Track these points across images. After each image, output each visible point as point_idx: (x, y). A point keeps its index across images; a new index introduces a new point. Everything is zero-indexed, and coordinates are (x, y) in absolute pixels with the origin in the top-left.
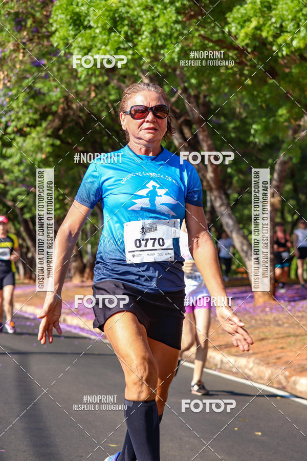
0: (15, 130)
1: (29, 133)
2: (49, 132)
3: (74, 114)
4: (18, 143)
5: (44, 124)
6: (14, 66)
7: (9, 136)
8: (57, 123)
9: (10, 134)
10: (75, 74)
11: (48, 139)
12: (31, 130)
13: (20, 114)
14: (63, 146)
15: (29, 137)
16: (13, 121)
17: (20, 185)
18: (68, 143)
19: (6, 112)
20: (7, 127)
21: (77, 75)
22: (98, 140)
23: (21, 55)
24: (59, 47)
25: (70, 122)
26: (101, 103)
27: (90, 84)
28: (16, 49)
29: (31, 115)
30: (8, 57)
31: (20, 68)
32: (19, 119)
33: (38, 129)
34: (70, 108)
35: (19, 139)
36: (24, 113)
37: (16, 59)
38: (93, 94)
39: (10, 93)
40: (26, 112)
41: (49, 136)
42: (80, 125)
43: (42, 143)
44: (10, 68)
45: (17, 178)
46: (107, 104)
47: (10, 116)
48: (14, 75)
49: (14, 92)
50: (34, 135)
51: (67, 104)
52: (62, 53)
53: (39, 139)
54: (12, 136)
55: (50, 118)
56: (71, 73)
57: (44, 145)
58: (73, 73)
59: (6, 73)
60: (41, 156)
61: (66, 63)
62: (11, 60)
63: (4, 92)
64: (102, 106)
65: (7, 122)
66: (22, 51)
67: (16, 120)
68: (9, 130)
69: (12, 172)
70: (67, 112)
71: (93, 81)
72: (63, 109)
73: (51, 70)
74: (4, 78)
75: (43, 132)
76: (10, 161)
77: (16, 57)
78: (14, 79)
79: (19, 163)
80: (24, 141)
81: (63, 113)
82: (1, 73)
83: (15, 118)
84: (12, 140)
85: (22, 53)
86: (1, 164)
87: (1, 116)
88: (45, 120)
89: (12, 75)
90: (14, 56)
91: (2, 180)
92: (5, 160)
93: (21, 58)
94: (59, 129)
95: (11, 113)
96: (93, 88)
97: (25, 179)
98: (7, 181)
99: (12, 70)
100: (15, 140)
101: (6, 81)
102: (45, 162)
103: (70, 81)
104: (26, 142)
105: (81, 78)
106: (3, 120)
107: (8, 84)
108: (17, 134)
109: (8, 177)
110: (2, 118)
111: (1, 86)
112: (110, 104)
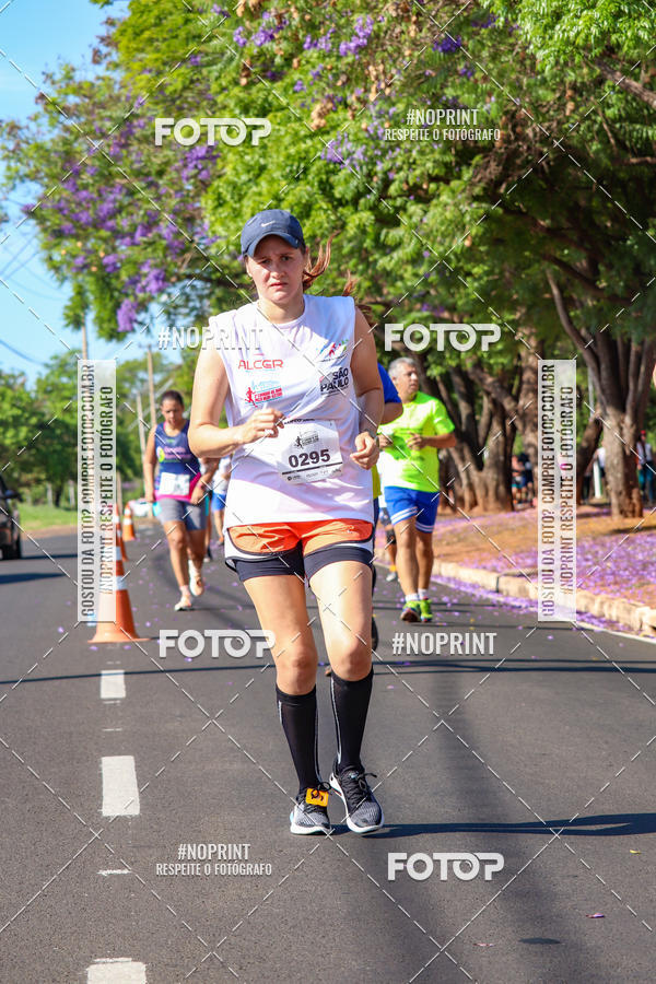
0: (405, 187)
1: (436, 195)
2: (477, 190)
3: (529, 148)
4: (410, 217)
5: (467, 174)
6: (399, 51)
7: (391, 202)
8: (494, 169)
9: (395, 198)
10: (528, 62)
11: (475, 205)
12: (438, 188)
13: (414, 154)
14: (509, 218)
15: (435, 202)
16: (400, 169)
17: (418, 306)
18: (519, 212)
19: (384, 153)
20: (387, 183)
21: (533, 65)
22: (583, 203)
23: (413, 28)
24: (493, 9)
25: (522, 167)
26: (587, 122)
27: (562, 82)
28: (403, 17)
29: (437, 156)
30: (386, 32)
31: (410, 55)
32: (412, 165)
33: (454, 184)
34: (520, 137)
35: (415, 209)
36: (422, 153)
37: (404, 37)
38: (570, 106)
39: (392, 111)
40: (428, 150)
41: (476, 198)
42: (543, 172)
43: (463, 215)
44: (390, 55)
45: (411, 290)
46: (601, 125)
47: (394, 159)
48: (399, 72)
49: (400, 107)
50: (444, 198)
51: (513, 130)
52: (500, 22)
53: (456, 205)
54: (399, 202)
55: (477, 159)
56: (522, 62)
57: (467, 218)
58: (527, 63)
59: (381, 68)
60: (460, 243)
61: (512, 40)
62: (391, 39)
63: (377, 108)
64: (589, 129)
65: (385, 173)
66: (414, 18)
67: (405, 167)
68: (393, 190)
69: (402, 278)
70: (513, 146)
71: (571, 76)
72: (506, 140)
73: (477, 57)
74: (377, 78)
75: (463, 191)
76: (395, 255)
77: (403, 32)
78: (398, 79)
79: (416, 260)
80: (425, 212)
81: (506, 148)
82: (371, 68)
83: (404, 163)
84: (397, 209)
85: (415, 23)
86: (376, 261)
87: (372, 161)
88: (469, 165)
89: (394, 71)
90: (398, 30)
91: (381, 295)
92: (385, 254)
93: (412, 34)
94: (498, 184)
95: (395, 153)
96: (569, 93)
97: (428, 293)
98: (390, 298)
99: (394, 62)
100: (405, 210)
101: (383, 86)
102: (469, 254)
103: (518, 79)
104: (430, 215)
105: (543, 71)
106: (379, 168)
107: (388, 91)
108: (408, 196)
109: (392, 290)
110: (375, 164)
111: (372, 97)
112: (608, 125)
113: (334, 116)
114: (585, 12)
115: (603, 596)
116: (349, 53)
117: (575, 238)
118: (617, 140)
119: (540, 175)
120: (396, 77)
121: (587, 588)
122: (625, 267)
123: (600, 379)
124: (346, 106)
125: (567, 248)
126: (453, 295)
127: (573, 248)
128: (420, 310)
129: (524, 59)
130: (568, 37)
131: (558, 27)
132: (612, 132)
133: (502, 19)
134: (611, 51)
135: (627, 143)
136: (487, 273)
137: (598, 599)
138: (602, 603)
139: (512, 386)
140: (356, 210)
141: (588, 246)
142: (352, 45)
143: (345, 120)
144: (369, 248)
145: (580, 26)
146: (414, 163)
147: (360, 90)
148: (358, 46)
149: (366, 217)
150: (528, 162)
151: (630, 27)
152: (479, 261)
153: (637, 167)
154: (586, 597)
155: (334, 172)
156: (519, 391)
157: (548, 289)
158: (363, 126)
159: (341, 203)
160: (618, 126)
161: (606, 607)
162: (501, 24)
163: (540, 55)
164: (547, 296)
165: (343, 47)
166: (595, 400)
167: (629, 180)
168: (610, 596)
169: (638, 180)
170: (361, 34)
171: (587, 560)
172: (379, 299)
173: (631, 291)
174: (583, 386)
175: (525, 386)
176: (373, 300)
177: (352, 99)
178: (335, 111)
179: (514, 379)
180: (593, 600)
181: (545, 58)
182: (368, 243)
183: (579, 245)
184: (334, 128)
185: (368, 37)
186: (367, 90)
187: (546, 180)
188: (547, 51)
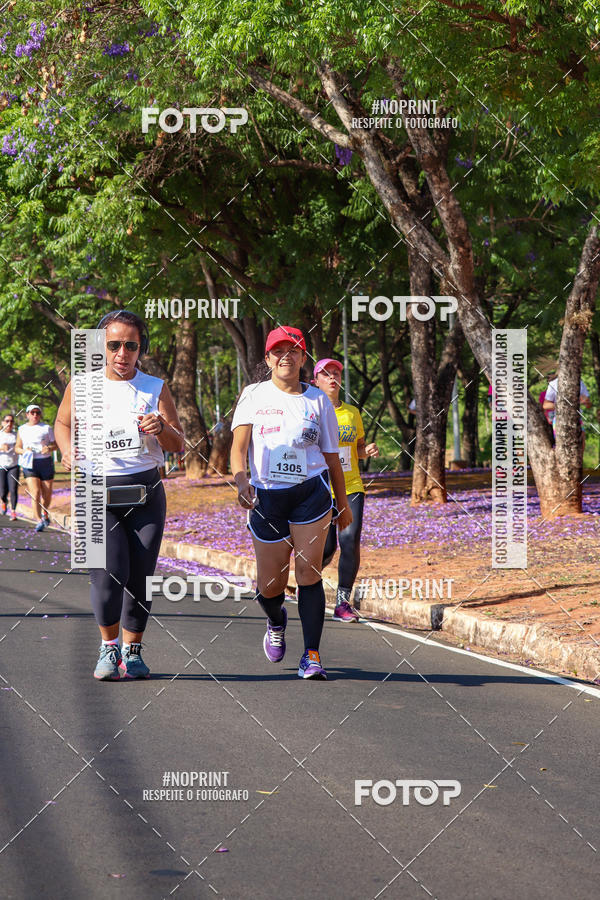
0: (72, 179)
1: (101, 188)
3: (186, 147)
4: (77, 206)
5: (129, 169)
6: (70, 55)
7: (59, 193)
8: (154, 166)
9: (62, 189)
10: (188, 69)
11: (136, 197)
12: (103, 182)
13: (82, 149)
15: (99, 194)
16: (68, 162)
17: (83, 288)
19: (53, 149)
20: (56, 174)
21: (192, 71)
23: (83, 34)
24: (157, 18)
25: (179, 165)
27: (217, 88)
28: (73, 22)
29: (102, 152)
30: (58, 37)
31: (80, 58)
32: (79, 159)
33: (117, 178)
35: (81, 199)
36: (89, 148)
37: (74, 42)
41: (138, 192)
42: (199, 170)
43: (125, 206)
44: (61, 58)
45: (75, 275)
47: (63, 153)
48: (69, 74)
49: (70, 106)
50: (109, 190)
52: (163, 31)
53: (120, 197)
54: (66, 192)
55: (140, 156)
56: (182, 69)
57: (130, 209)
58: (186, 69)
59: (52, 69)
62: (62, 43)
63: (48, 106)
64: (241, 132)
65: (55, 165)
66: (84, 25)
67: (73, 161)
68: (61, 181)
69: (68, 263)
70: (173, 145)
71: (225, 83)
72: (166, 140)
73: (142, 62)
74: (48, 78)
75: (126, 184)
76: (62, 240)
77: (73, 37)
78: (68, 81)
79: (78, 247)
80: (91, 202)
81: (166, 147)
82: (43, 69)
83: (72, 157)
84: (65, 199)
85: (85, 30)
86: (44, 246)
87: (43, 154)
88: (132, 161)
89: (65, 73)
90: (69, 35)
91: (49, 278)
92: (52, 240)
93: (82, 39)
94: (158, 179)
95: (64, 148)
96: (223, 98)
97: (92, 276)
98: (57, 280)
99: (65, 64)
100: (72, 200)
101: (54, 86)
102: (131, 242)
103: (177, 84)
104: (95, 205)
105: (200, 77)
106: (48, 161)
107: (58, 91)
108: (76, 188)
109: (59, 273)
110: (46, 157)
111: (43, 96)
112: (258, 128)
113: (10, 112)
114: (241, 22)
115: (243, 557)
116: (23, 55)
117: (227, 231)
118: (267, 143)
119: (196, 172)
120: (67, 78)
121: (229, 550)
122: (271, 259)
123: (246, 361)
124: (21, 103)
125: (220, 240)
126: (114, 279)
127: (225, 241)
128: (84, 293)
129: (184, 66)
130: (225, 45)
131: (215, 35)
132: (262, 136)
133: (164, 28)
134: (264, 60)
135: (276, 146)
136: (147, 261)
137: (239, 560)
138: (242, 564)
139: (167, 363)
140: (28, 199)
141: (238, 239)
142: (27, 47)
143: (20, 116)
144: (38, 235)
145: (236, 35)
146: (82, 157)
147: (32, 90)
148: (32, 49)
149: (37, 205)
150: (186, 160)
151: (280, 37)
152: (138, 250)
153: (285, 169)
154: (227, 558)
155: (9, 164)
156: (173, 368)
157: (201, 276)
158: (35, 121)
159: (13, 192)
160: (268, 130)
161: (245, 567)
162: (163, 33)
163: (197, 61)
164: (199, 283)
165: (18, 48)
166: (242, 380)
167: (276, 180)
168: (249, 558)
169: (285, 179)
170: (35, 38)
171: (230, 524)
172: (46, 281)
173: (277, 281)
174: (232, 366)
175: (178, 365)
176: (41, 282)
177: (25, 97)
178: (10, 108)
179: (169, 358)
180: (234, 561)
181: (202, 66)
182: (37, 229)
183: (231, 237)
184: (9, 123)
185: (42, 41)
186: (39, 90)
187: (202, 177)
188: (203, 60)
